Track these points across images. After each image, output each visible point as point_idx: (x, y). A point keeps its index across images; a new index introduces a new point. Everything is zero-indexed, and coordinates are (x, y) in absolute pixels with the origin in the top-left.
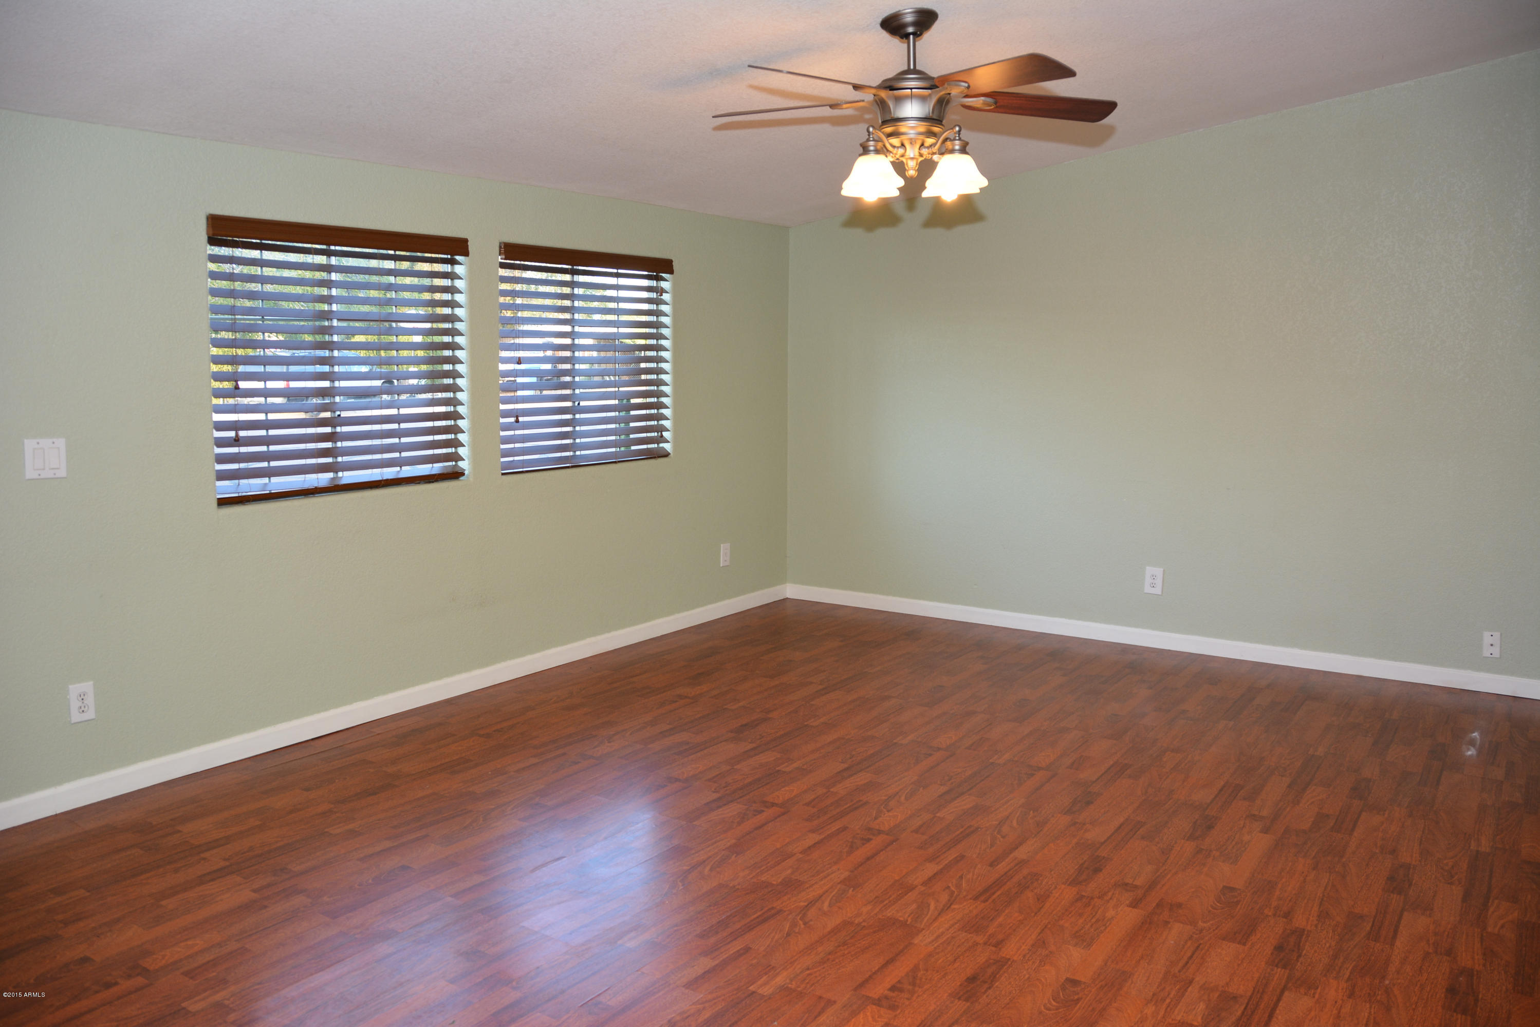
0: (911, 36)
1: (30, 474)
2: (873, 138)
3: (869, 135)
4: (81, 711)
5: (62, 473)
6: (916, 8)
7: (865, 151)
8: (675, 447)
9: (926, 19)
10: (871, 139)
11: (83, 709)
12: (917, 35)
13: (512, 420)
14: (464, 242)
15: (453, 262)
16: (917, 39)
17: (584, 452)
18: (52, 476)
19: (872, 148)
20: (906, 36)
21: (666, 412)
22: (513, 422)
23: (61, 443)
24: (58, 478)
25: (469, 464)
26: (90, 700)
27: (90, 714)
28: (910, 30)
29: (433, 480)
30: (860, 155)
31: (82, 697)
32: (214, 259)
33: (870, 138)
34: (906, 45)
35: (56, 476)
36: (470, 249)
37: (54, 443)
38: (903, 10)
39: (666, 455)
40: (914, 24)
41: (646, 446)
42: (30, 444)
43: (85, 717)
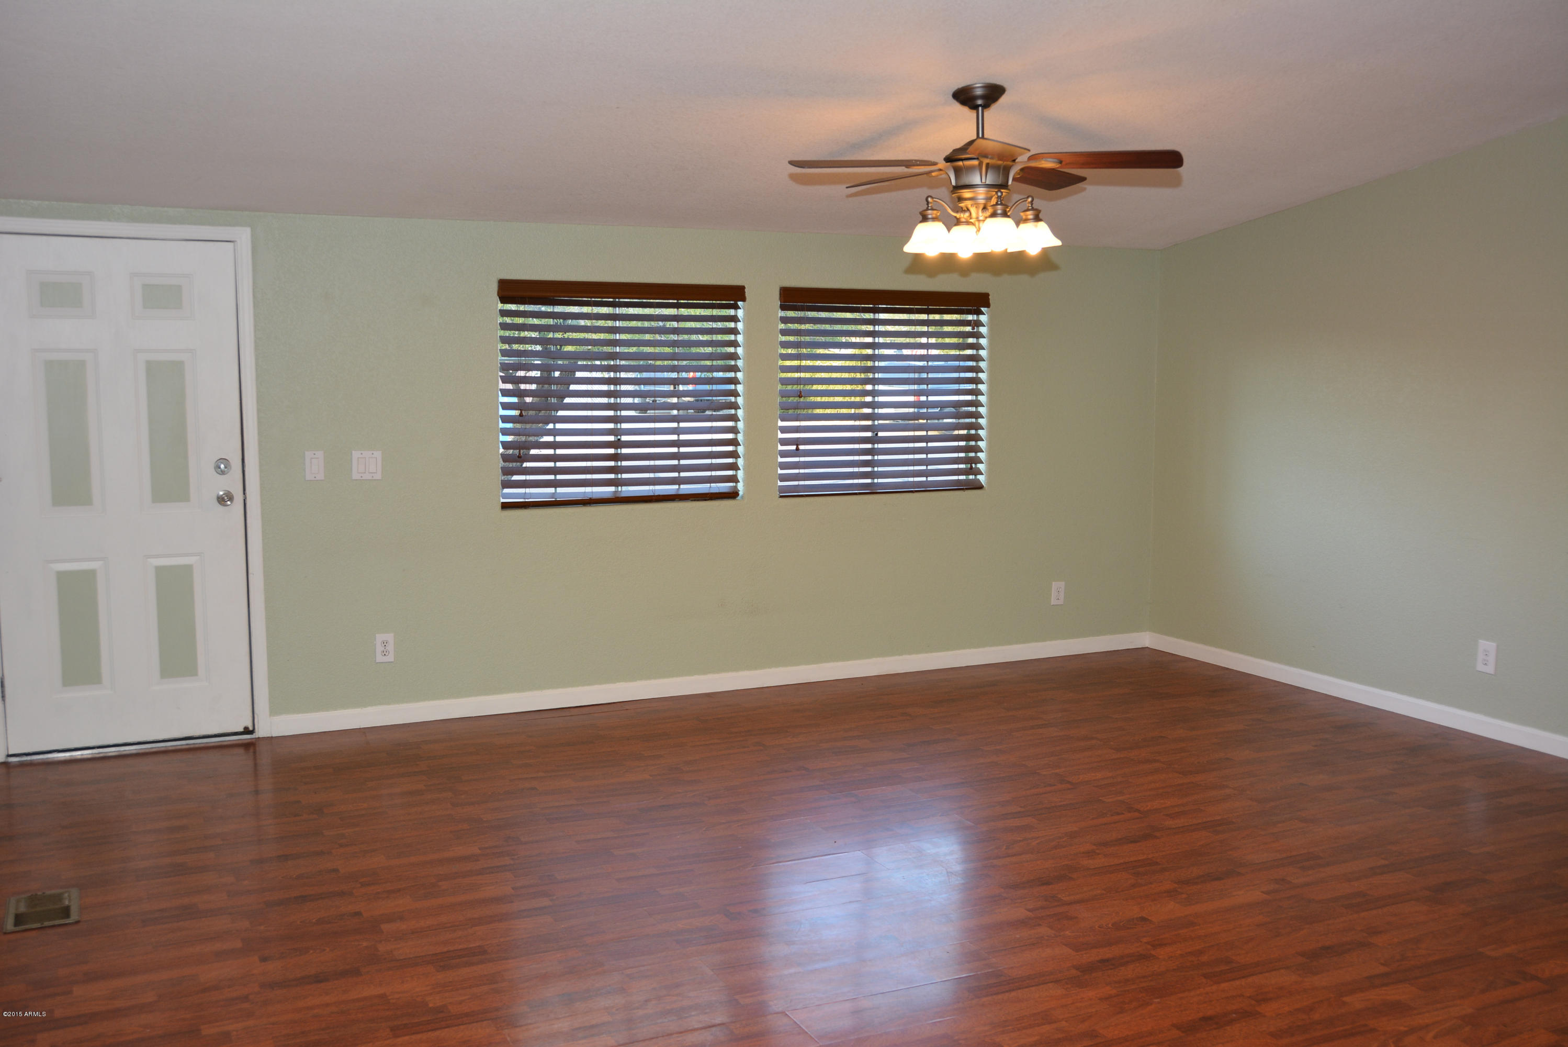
0: (980, 108)
1: (355, 476)
2: (931, 207)
3: (928, 204)
4: (383, 654)
5: (378, 476)
6: (984, 82)
7: (925, 219)
8: (989, 478)
9: (994, 93)
10: (930, 208)
11: (385, 653)
12: (986, 106)
13: (794, 447)
14: (742, 289)
15: (736, 307)
16: (985, 110)
17: (880, 481)
18: (371, 478)
19: (930, 216)
20: (974, 107)
21: (982, 444)
22: (794, 450)
23: (378, 454)
24: (375, 480)
25: (743, 486)
26: (390, 647)
27: (390, 658)
28: (979, 102)
29: (707, 499)
30: (921, 222)
31: (385, 644)
32: (504, 313)
33: (928, 207)
34: (975, 115)
35: (374, 478)
36: (747, 295)
37: (362, 454)
38: (976, 84)
39: (980, 487)
40: (982, 97)
41: (957, 477)
42: (356, 454)
43: (385, 659)
